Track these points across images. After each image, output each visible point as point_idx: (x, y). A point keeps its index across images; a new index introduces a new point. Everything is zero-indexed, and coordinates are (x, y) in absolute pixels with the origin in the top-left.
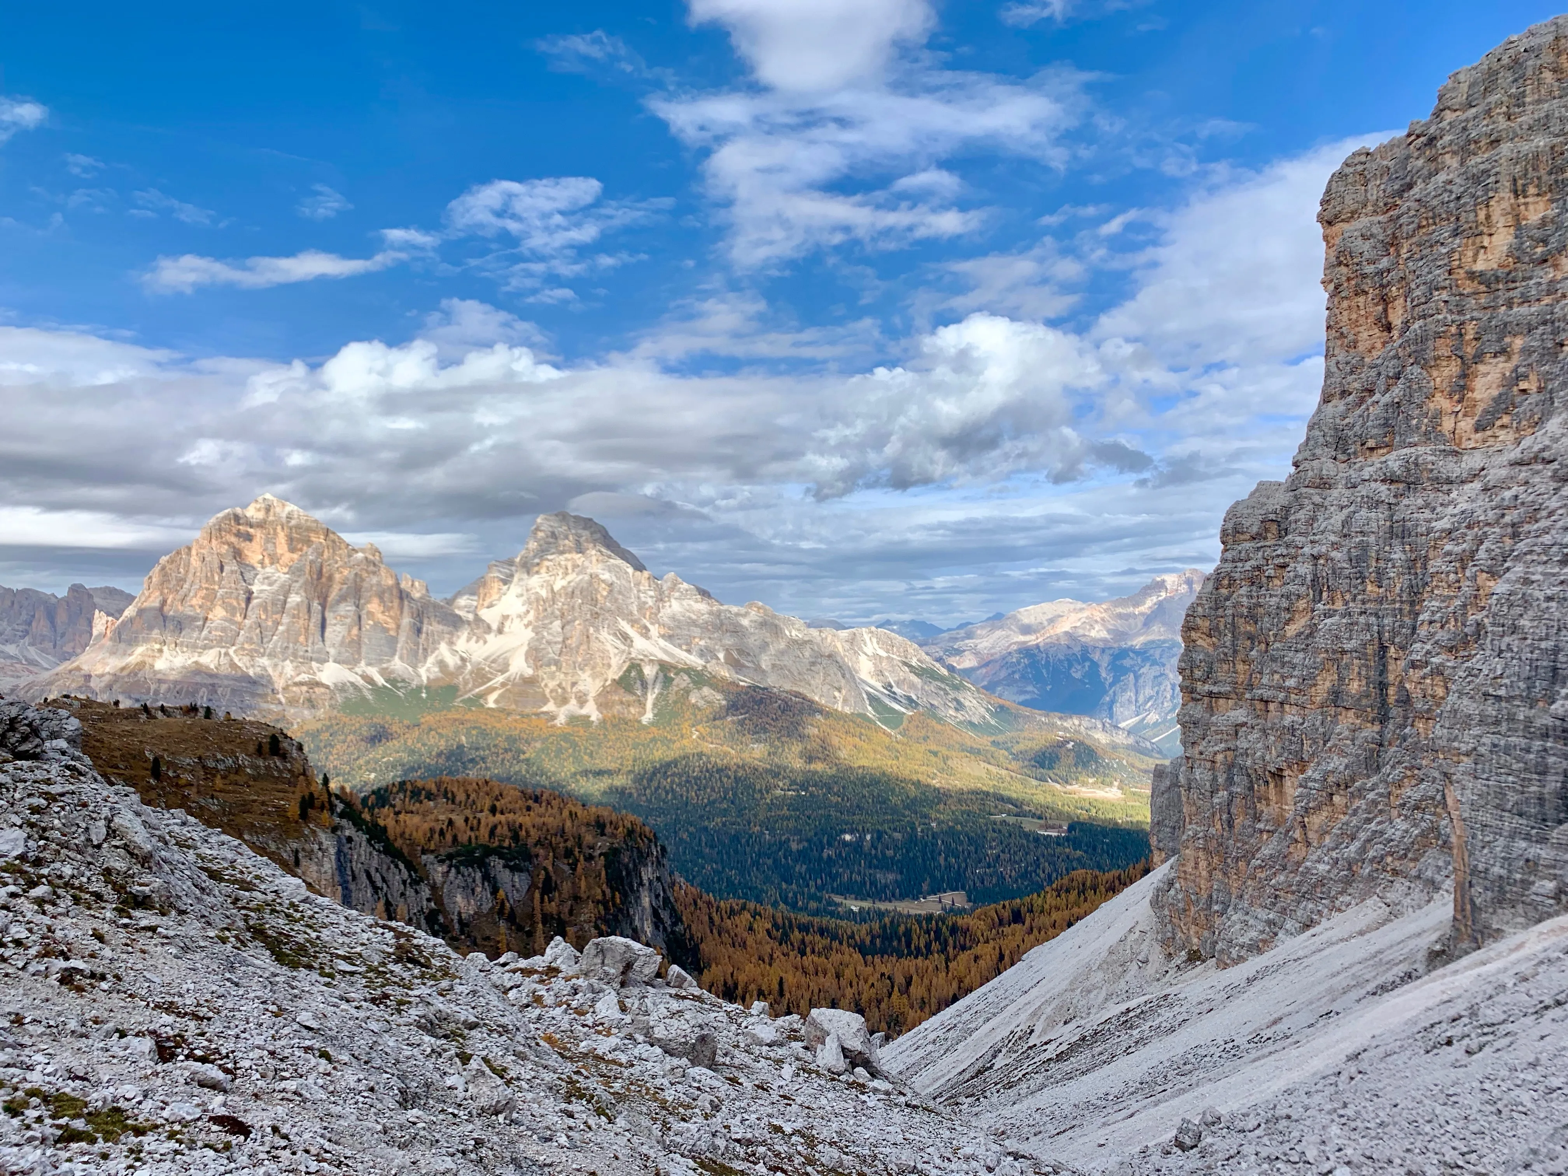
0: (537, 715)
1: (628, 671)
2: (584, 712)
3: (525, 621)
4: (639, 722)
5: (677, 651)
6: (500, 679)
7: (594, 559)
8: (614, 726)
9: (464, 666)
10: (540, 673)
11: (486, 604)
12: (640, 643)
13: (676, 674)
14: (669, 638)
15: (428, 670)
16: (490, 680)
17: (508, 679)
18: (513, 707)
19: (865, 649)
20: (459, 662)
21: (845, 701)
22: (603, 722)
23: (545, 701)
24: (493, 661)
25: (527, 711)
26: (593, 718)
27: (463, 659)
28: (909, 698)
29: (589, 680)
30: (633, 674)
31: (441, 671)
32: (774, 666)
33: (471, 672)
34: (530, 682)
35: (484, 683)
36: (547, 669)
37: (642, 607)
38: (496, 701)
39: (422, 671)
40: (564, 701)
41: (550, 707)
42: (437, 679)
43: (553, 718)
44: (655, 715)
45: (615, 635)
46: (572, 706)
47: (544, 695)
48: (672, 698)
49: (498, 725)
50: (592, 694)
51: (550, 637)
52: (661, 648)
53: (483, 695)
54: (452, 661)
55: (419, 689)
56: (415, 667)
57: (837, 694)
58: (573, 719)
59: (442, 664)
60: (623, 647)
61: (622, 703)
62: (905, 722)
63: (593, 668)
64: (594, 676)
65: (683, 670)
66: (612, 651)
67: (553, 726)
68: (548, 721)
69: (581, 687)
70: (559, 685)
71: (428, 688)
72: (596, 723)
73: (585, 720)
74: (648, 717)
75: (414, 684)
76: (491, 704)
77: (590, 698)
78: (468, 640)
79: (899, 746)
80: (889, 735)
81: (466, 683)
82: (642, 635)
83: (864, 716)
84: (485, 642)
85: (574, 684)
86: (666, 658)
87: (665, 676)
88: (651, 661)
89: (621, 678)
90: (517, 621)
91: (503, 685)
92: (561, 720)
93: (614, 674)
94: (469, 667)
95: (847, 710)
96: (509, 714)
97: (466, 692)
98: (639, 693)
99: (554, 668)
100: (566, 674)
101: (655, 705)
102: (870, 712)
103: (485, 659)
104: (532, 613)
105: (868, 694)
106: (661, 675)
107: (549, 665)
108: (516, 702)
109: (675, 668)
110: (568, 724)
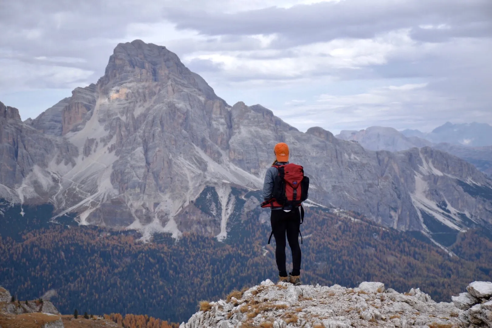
0: (126, 233)
1: (204, 193)
2: (166, 230)
3: (109, 145)
4: (215, 239)
5: (246, 174)
6: (90, 199)
7: (170, 89)
8: (193, 243)
9: (56, 187)
10: (126, 194)
11: (71, 127)
12: (212, 166)
13: (247, 196)
14: (240, 162)
15: (24, 190)
16: (81, 200)
17: (97, 199)
18: (103, 225)
19: (421, 168)
20: (52, 183)
21: (400, 220)
22: (183, 240)
23: (131, 221)
24: (83, 182)
25: (116, 228)
26: (175, 236)
27: (54, 180)
28: (463, 216)
29: (170, 201)
30: (208, 196)
31: (36, 191)
32: (334, 187)
33: (64, 193)
34: (118, 203)
35: (76, 203)
36: (133, 191)
37: (214, 134)
38: (88, 219)
39: (19, 191)
40: (148, 219)
41: (136, 225)
42: (33, 199)
43: (140, 235)
44: (229, 234)
45: (190, 159)
46: (156, 225)
47: (130, 215)
48: (243, 218)
49: (93, 242)
50: (172, 215)
51: (133, 162)
52: (232, 172)
53: (74, 214)
54: (45, 182)
55: (18, 207)
56: (12, 187)
57: (393, 213)
58: (157, 237)
59: (36, 185)
60: (199, 172)
61: (199, 223)
62: (458, 241)
63: (172, 191)
64: (173, 198)
65: (252, 193)
66: (189, 175)
67: (140, 243)
68: (135, 238)
69: (163, 207)
70: (143, 205)
71: (26, 207)
72: (177, 239)
73: (166, 238)
74: (222, 235)
75: (12, 204)
76: (84, 222)
77: (171, 216)
78: (58, 162)
79: (451, 264)
80: (442, 254)
81: (60, 202)
82: (214, 160)
83: (418, 235)
84: (74, 165)
85: (156, 205)
86: (237, 182)
87: (237, 198)
88: (224, 184)
89: (198, 200)
90: (101, 145)
91: (93, 204)
92: (146, 237)
93: (191, 196)
94: (61, 187)
95: (403, 228)
96: (101, 231)
97: (60, 211)
98: (214, 213)
99: (138, 190)
100: (149, 195)
101: (228, 224)
102: (425, 230)
103: (76, 180)
104: (115, 137)
105: (423, 212)
106: (233, 198)
107: (134, 187)
108: (106, 221)
109: (246, 191)
110: (153, 241)
